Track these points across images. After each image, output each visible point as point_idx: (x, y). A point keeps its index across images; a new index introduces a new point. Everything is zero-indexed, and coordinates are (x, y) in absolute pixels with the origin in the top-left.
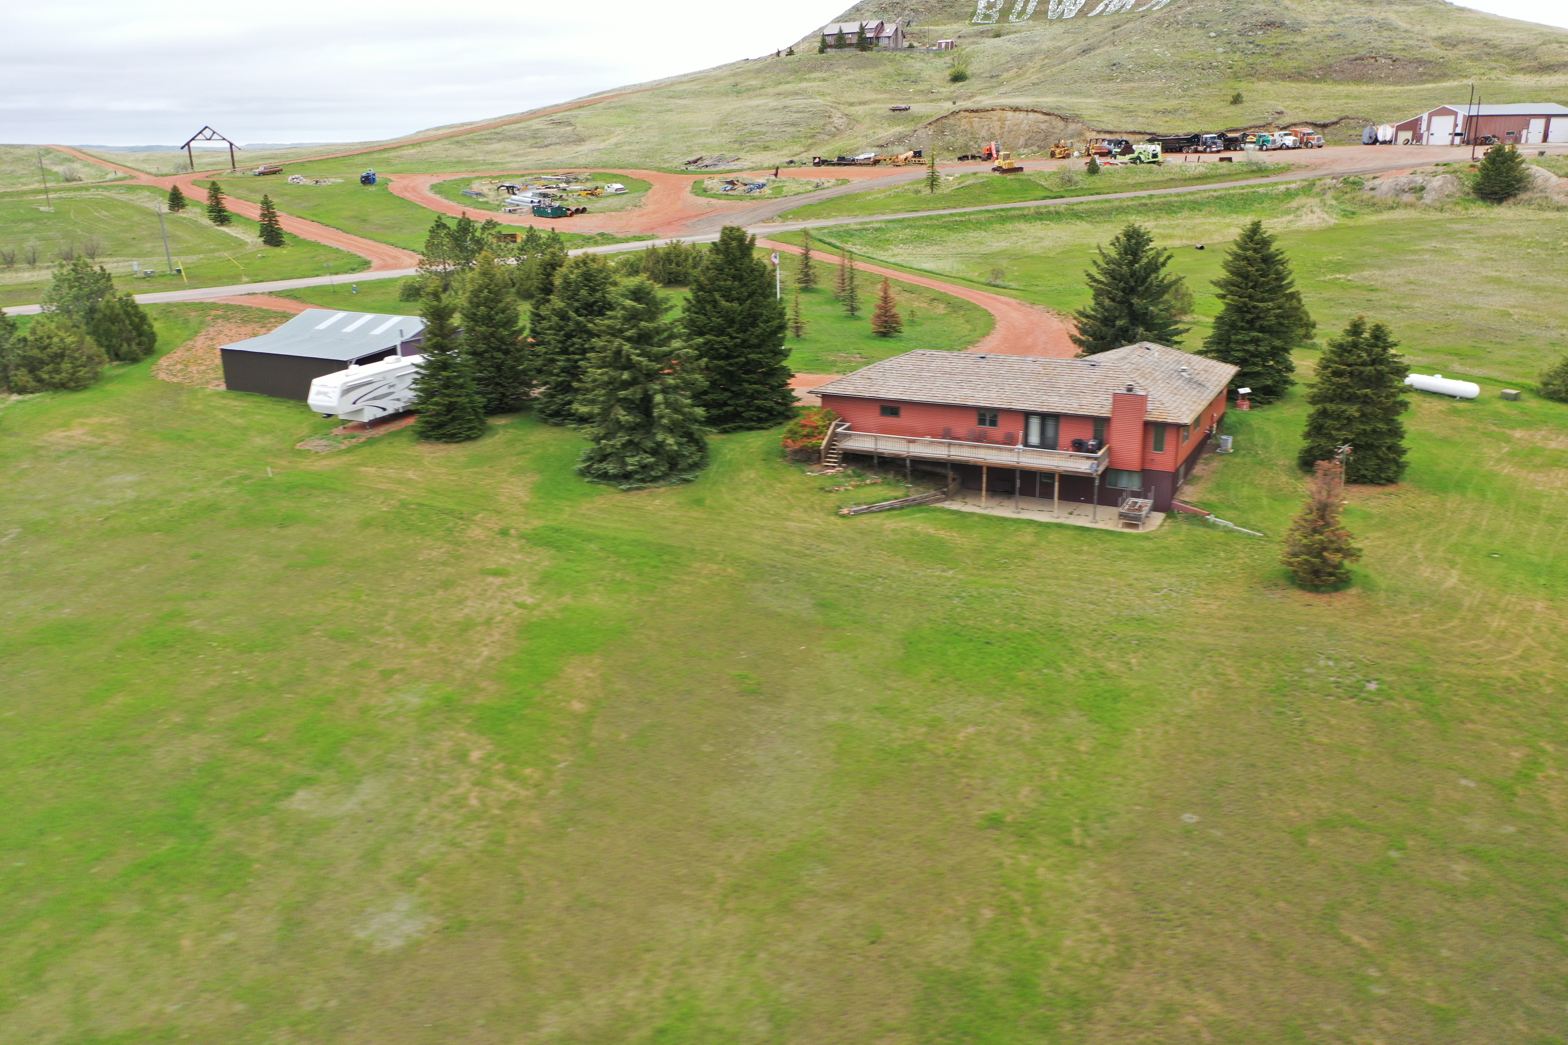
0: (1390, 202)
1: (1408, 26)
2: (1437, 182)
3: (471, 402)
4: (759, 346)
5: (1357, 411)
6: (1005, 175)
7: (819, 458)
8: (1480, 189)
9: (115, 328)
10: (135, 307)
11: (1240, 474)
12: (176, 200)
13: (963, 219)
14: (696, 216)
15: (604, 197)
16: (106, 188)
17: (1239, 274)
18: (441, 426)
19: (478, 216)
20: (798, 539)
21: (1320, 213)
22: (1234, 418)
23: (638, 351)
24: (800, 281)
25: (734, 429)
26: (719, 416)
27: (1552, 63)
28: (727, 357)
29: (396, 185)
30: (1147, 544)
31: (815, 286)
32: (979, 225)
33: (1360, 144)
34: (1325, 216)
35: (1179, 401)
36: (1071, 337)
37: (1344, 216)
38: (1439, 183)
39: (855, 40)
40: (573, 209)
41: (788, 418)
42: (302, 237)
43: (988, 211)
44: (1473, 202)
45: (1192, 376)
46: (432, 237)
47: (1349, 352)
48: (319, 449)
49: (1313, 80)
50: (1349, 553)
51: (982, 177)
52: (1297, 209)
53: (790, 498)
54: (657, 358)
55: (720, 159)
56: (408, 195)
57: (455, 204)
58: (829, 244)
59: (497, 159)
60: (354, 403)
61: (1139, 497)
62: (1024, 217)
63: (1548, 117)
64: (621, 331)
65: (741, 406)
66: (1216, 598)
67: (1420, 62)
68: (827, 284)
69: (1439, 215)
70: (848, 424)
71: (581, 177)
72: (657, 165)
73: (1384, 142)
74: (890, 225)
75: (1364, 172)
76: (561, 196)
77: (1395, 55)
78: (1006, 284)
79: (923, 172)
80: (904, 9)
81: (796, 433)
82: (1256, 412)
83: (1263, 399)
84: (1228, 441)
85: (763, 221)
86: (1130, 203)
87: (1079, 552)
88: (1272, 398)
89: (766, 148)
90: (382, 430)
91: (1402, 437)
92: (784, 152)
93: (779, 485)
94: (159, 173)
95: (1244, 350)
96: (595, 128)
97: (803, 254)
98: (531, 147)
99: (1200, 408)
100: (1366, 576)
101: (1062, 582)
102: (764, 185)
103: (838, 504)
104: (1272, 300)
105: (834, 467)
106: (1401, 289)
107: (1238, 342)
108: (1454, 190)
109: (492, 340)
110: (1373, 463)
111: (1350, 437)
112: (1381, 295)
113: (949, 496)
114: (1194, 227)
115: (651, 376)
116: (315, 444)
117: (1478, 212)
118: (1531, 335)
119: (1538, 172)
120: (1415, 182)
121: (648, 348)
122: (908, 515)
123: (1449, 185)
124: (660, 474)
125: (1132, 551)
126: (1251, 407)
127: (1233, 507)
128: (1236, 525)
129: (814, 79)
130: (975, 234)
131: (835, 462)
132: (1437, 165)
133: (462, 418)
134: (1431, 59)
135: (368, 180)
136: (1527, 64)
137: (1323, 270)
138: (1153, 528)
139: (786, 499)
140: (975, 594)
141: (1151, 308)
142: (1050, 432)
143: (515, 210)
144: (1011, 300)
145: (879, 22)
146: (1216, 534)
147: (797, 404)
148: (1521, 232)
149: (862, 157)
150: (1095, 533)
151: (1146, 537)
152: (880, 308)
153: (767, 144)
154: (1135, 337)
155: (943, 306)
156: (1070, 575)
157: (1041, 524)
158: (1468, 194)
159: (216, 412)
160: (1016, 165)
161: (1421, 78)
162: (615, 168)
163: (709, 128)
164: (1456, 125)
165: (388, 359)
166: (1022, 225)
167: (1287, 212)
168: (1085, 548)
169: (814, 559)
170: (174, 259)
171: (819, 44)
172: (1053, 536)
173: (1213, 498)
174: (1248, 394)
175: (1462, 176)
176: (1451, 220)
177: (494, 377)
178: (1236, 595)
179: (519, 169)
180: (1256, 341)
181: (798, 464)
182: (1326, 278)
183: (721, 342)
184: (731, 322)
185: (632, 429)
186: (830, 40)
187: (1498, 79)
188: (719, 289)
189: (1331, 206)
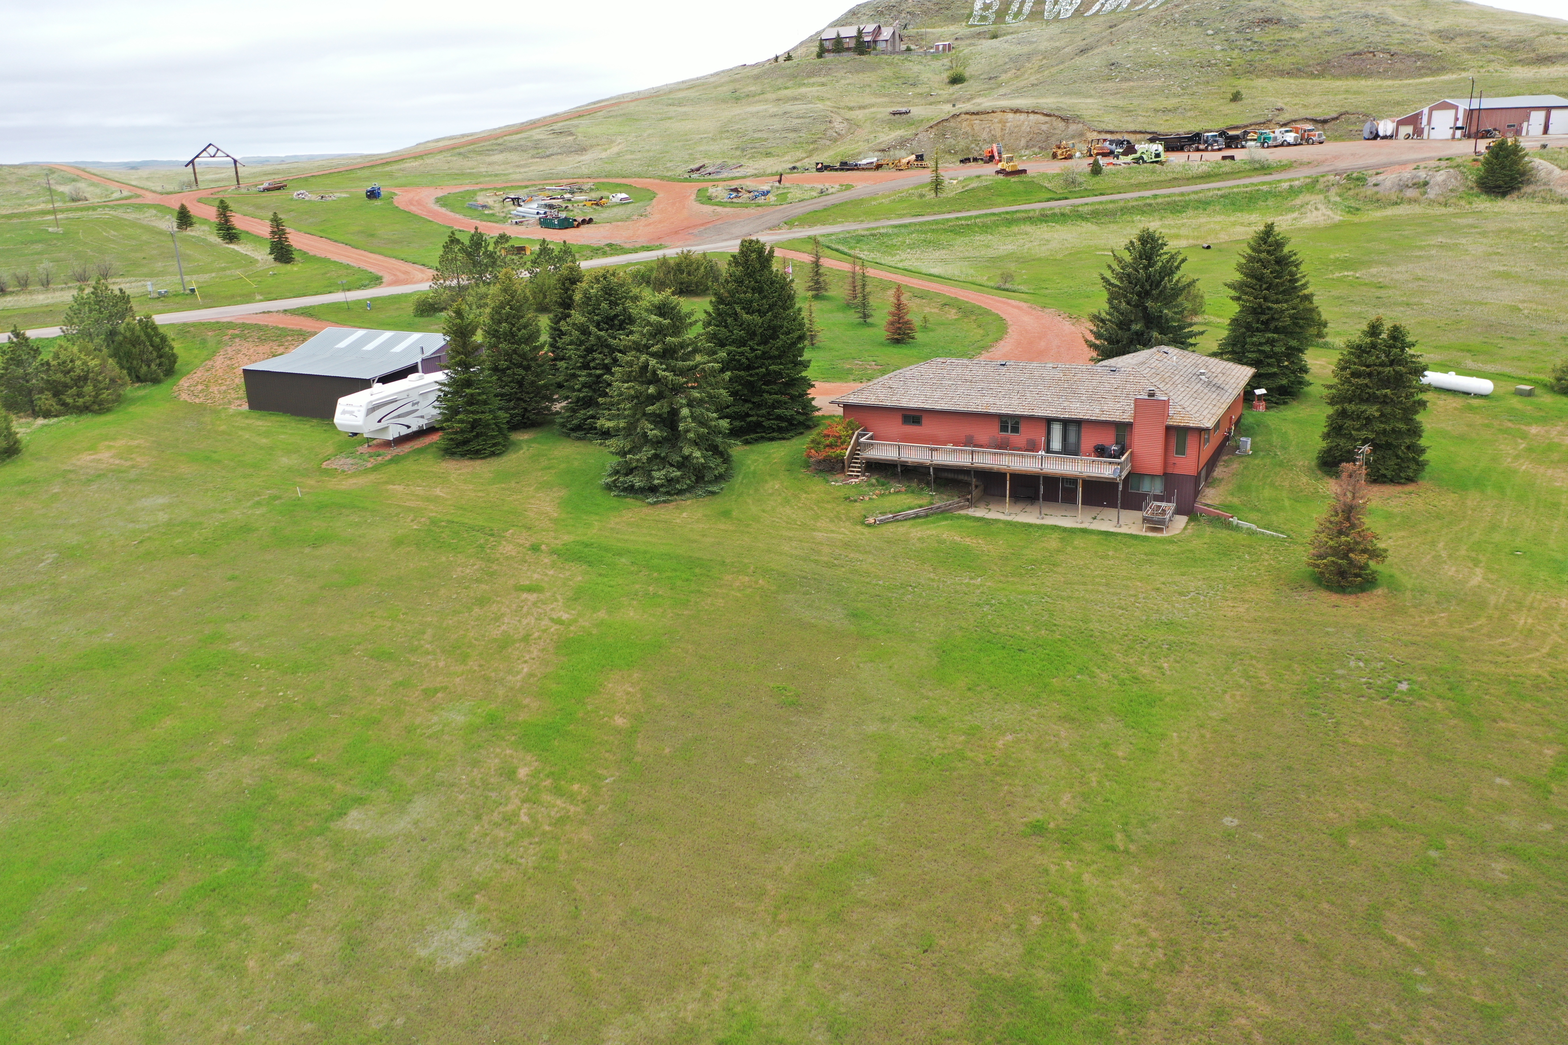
0: (1394, 198)
1: (1405, 21)
2: (1440, 177)
3: (495, 418)
4: (780, 357)
5: (1377, 411)
6: (1009, 178)
7: (843, 467)
8: (1483, 184)
9: (136, 351)
10: (155, 328)
11: (1261, 476)
12: (184, 218)
13: (969, 222)
14: (702, 225)
15: (609, 207)
16: (112, 208)
17: (1253, 276)
18: (465, 442)
19: (491, 231)
20: (826, 550)
21: (1324, 210)
22: (1251, 420)
23: (664, 366)
24: (810, 289)
25: (756, 440)
26: (741, 427)
27: (1549, 54)
28: (748, 368)
29: (402, 199)
30: (1171, 548)
31: (825, 294)
32: (985, 228)
33: (1360, 139)
34: (1330, 213)
35: (1199, 405)
36: (1086, 341)
37: (1349, 212)
38: (1442, 178)
39: (852, 44)
40: (580, 220)
41: (809, 428)
42: (311, 253)
43: (994, 214)
44: (1478, 197)
45: (1211, 379)
46: (446, 253)
47: (1368, 353)
48: (346, 468)
49: (1312, 75)
50: (1376, 554)
51: (986, 180)
52: (1302, 206)
53: (816, 508)
54: (682, 373)
55: (723, 167)
56: (413, 209)
57: (461, 217)
58: (837, 250)
59: (498, 169)
60: (380, 421)
61: (1162, 501)
62: (1030, 219)
63: (1548, 109)
64: (647, 347)
65: (762, 417)
66: (1244, 601)
67: (1419, 56)
68: (838, 291)
69: (1444, 210)
70: (870, 434)
71: (585, 187)
72: (660, 173)
73: (1385, 137)
74: (896, 230)
75: (1367, 168)
76: (567, 207)
77: (1393, 49)
78: (1016, 287)
79: (926, 176)
80: (900, 12)
81: (819, 443)
82: (1271, 412)
83: (1278, 399)
84: (1247, 442)
85: (770, 229)
86: (1135, 203)
87: (1105, 557)
88: (1288, 398)
89: (768, 155)
90: (407, 447)
91: (1420, 436)
92: (786, 158)
93: (805, 495)
94: (164, 191)
95: (1259, 351)
96: (597, 137)
97: (813, 262)
98: (533, 157)
99: (1221, 412)
100: (1391, 576)
101: (1090, 587)
102: (768, 192)
103: (863, 513)
104: (1286, 301)
105: (858, 476)
106: (1410, 285)
107: (1253, 344)
108: (1458, 184)
109: (514, 356)
110: (1392, 462)
111: (1371, 437)
112: (1390, 292)
113: (972, 503)
114: (1200, 226)
115: (677, 389)
116: (340, 463)
117: (1482, 206)
118: (1541, 330)
119: (1541, 165)
120: (1419, 177)
121: (673, 363)
122: (934, 523)
123: (1453, 180)
124: (685, 487)
125: (1158, 555)
126: (1267, 408)
127: (1255, 509)
128: (1258, 527)
129: (813, 85)
130: (982, 237)
131: (858, 472)
132: (1440, 160)
133: (486, 434)
134: (1429, 53)
135: (373, 194)
136: (1525, 56)
137: (1330, 268)
138: (1177, 532)
139: (812, 509)
140: (1005, 601)
141: (1166, 311)
142: (1072, 438)
143: (521, 222)
144: (1022, 304)
145: (875, 25)
146: (1240, 537)
147: (817, 414)
148: (1526, 225)
149: (864, 162)
150: (1119, 538)
151: (1171, 541)
152: (893, 315)
153: (769, 150)
154: (1150, 341)
155: (954, 311)
156: (1097, 580)
157: (1065, 530)
158: (1472, 188)
159: (240, 433)
160: (1020, 168)
161: (1419, 72)
162: (618, 177)
163: (710, 135)
164: (1457, 119)
165: (411, 377)
166: (1028, 228)
167: (1292, 209)
168: (1110, 553)
169: (843, 569)
170: (187, 278)
171: (817, 49)
172: (1078, 541)
173: (1235, 501)
174: (1264, 395)
175: (1465, 170)
176: (1455, 215)
177: (516, 393)
178: (1263, 598)
179: (523, 180)
180: (1271, 342)
181: (823, 475)
182: (1335, 276)
183: (742, 354)
184: (752, 335)
185: (657, 443)
186: (828, 45)
187: (1496, 71)
188: (740, 302)
189: (1335, 203)
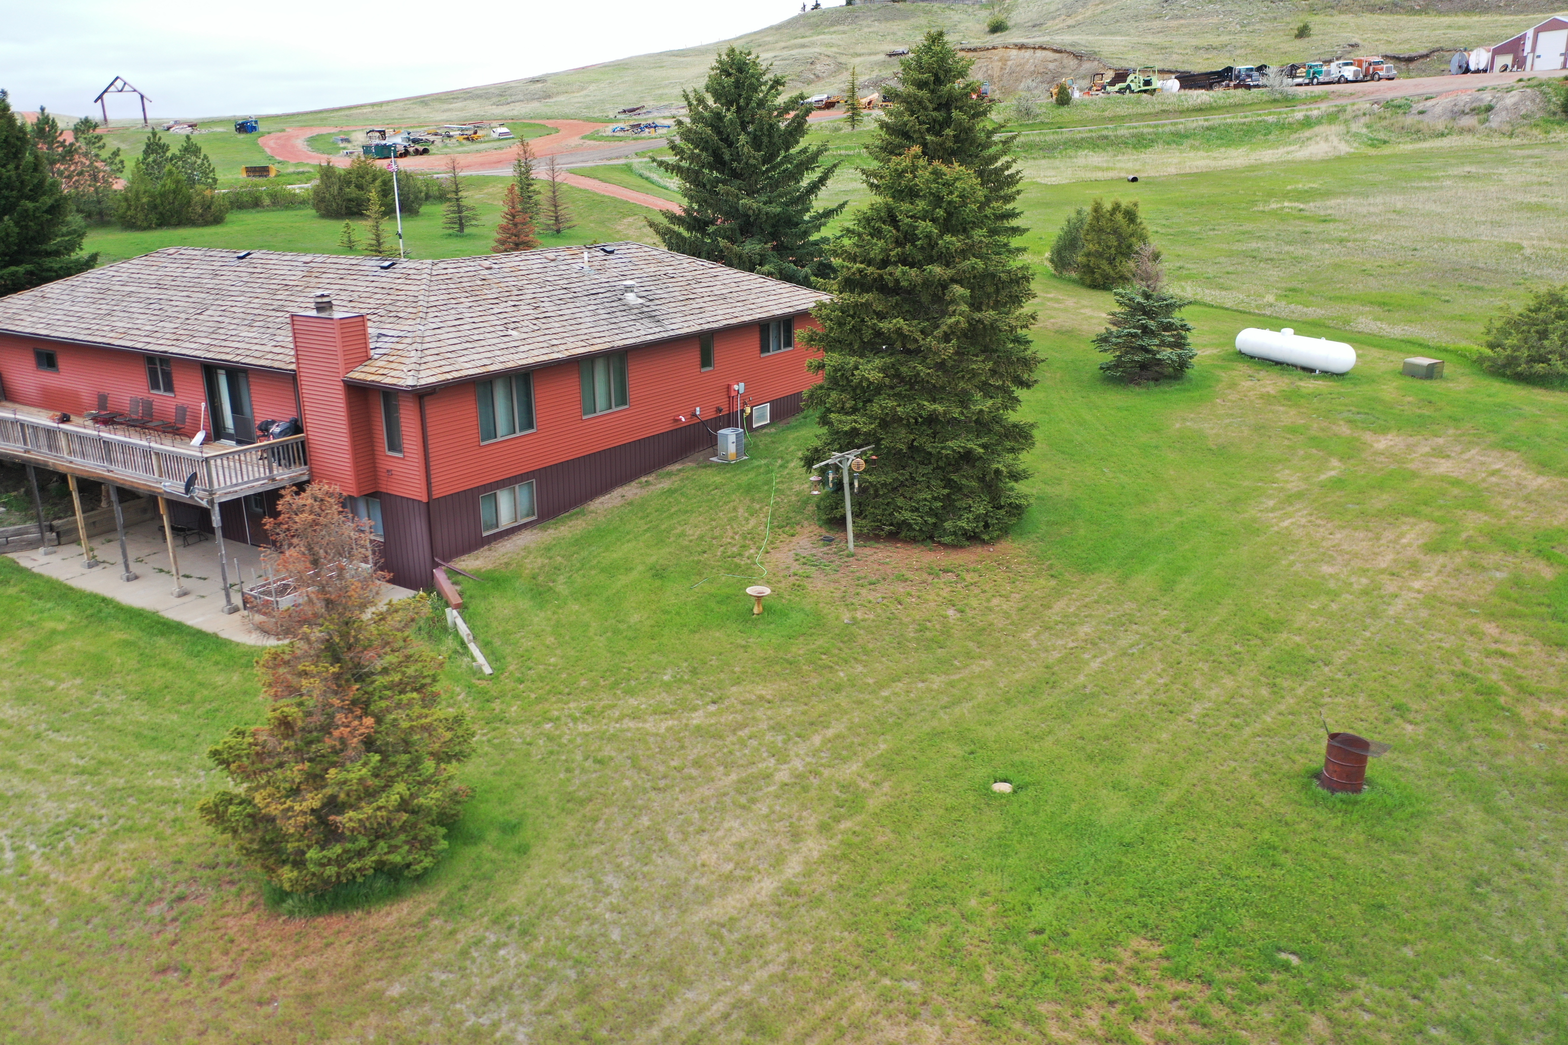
0: (1440, 127)
2: (1512, 100)
21: (1334, 142)
33: (1449, 76)
34: (1340, 145)
37: (1373, 146)
40: (411, 149)
44: (1559, 124)
45: (656, 302)
72: (591, 114)
73: (1478, 71)
75: (1419, 95)
84: (729, 439)
108: (1535, 108)
113: (64, 536)
117: (1563, 136)
120: (1481, 100)
123: (1528, 103)
128: (475, 639)
129: (832, 33)
132: (1520, 81)
135: (243, 128)
142: (244, 406)
143: (351, 153)
149: (813, 99)
167: (1293, 142)
175: (1549, 90)
176: (1521, 146)
189: (1356, 135)
